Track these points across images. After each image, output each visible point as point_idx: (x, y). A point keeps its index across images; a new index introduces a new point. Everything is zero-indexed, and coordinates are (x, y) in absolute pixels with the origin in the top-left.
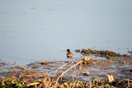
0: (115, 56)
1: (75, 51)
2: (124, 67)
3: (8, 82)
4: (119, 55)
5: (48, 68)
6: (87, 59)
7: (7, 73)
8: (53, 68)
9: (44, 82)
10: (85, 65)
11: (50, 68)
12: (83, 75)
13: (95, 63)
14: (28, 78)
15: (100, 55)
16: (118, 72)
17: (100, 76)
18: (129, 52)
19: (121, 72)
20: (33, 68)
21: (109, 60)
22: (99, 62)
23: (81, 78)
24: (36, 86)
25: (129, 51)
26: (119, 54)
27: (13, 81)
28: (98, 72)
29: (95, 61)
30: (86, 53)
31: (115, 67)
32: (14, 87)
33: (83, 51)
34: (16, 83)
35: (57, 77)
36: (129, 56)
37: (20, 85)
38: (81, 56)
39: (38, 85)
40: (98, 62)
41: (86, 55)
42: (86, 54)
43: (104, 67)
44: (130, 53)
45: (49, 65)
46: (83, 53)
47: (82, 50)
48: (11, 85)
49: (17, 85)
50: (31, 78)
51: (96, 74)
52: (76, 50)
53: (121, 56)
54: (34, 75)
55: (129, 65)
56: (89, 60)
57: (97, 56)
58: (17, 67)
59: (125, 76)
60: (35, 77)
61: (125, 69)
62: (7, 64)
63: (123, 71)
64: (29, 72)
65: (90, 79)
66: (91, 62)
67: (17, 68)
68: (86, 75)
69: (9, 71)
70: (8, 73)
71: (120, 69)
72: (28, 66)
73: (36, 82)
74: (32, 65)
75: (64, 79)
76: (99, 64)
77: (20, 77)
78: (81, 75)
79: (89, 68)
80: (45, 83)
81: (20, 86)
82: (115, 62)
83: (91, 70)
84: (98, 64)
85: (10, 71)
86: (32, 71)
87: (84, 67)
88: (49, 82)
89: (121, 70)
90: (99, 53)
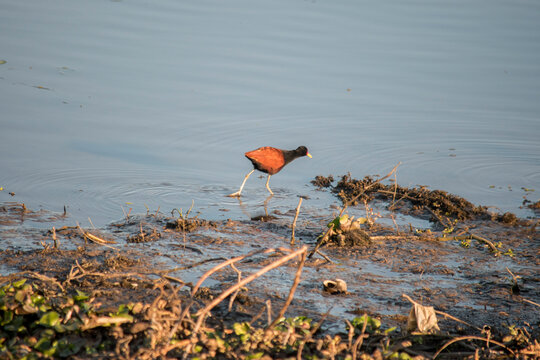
0: (468, 218)
1: (313, 182)
2: (492, 270)
3: (11, 304)
4: (483, 214)
5: (193, 245)
6: (350, 223)
7: (24, 253)
8: (210, 246)
9: (154, 315)
10: (339, 245)
11: (199, 247)
12: (320, 290)
13: (382, 243)
14: (101, 284)
15: (406, 207)
16: (464, 290)
17: (389, 302)
18: (527, 204)
19: (478, 290)
20: (133, 241)
21: (440, 233)
22: (398, 238)
23: (312, 302)
24: (119, 329)
25: (526, 201)
26: (484, 210)
27: (29, 301)
28: (385, 282)
29: (382, 232)
30: (355, 195)
31: (457, 265)
32: (32, 326)
33: (342, 186)
34: (43, 309)
35: (217, 292)
36: (524, 224)
37: (55, 322)
38: (332, 207)
39: (126, 327)
40: (393, 237)
41: (353, 204)
42: (354, 198)
43: (412, 264)
44: (530, 207)
45: (199, 232)
46: (342, 193)
47: (340, 180)
48: (21, 318)
49: (43, 321)
50: (116, 284)
51: (376, 289)
52: (317, 177)
53: (489, 217)
54: (129, 275)
55: (514, 261)
56: (357, 225)
57: (396, 210)
58: (71, 234)
59: (488, 308)
60: (130, 280)
61: (496, 280)
62: (33, 215)
63: (485, 288)
64: (112, 258)
65: (347, 312)
66: (367, 238)
67: (69, 236)
68: (334, 293)
69: (35, 247)
70: (30, 253)
71: (473, 278)
72: (116, 229)
73: (121, 313)
74: (130, 227)
75: (242, 303)
76: (394, 247)
77: (72, 276)
78: (315, 289)
79: (351, 261)
80: (154, 320)
81: (53, 323)
82: (461, 245)
83: (356, 271)
84: (391, 248)
85: (38, 244)
86: (124, 255)
87: (334, 254)
88: (173, 315)
89: (476, 282)
90: (406, 199)
